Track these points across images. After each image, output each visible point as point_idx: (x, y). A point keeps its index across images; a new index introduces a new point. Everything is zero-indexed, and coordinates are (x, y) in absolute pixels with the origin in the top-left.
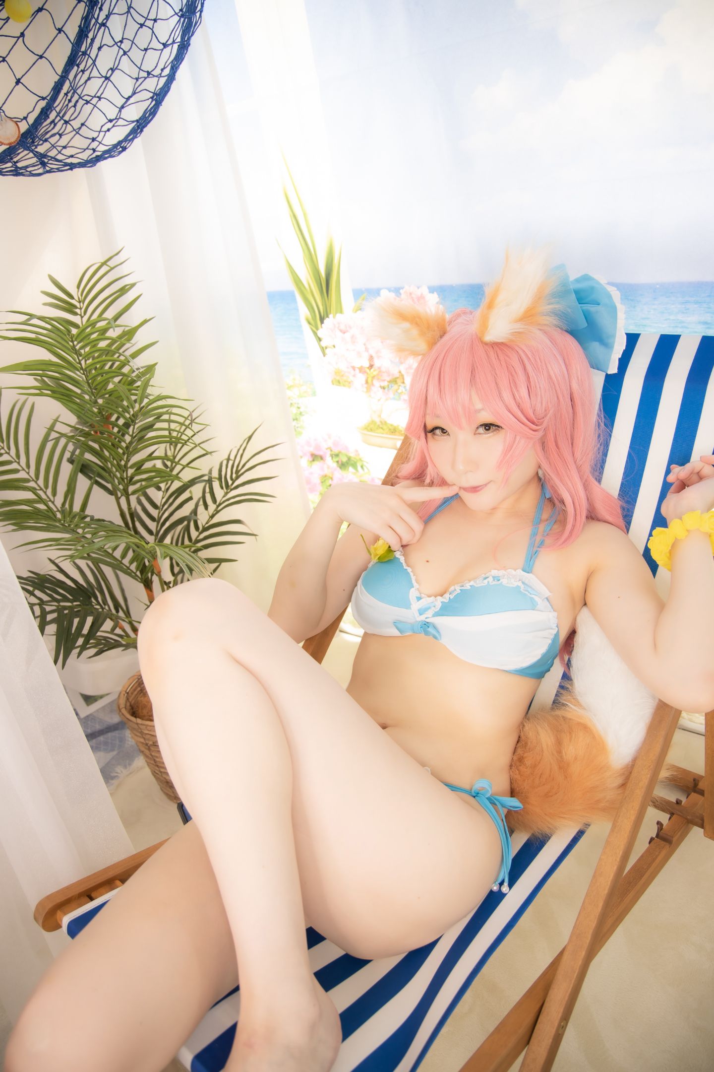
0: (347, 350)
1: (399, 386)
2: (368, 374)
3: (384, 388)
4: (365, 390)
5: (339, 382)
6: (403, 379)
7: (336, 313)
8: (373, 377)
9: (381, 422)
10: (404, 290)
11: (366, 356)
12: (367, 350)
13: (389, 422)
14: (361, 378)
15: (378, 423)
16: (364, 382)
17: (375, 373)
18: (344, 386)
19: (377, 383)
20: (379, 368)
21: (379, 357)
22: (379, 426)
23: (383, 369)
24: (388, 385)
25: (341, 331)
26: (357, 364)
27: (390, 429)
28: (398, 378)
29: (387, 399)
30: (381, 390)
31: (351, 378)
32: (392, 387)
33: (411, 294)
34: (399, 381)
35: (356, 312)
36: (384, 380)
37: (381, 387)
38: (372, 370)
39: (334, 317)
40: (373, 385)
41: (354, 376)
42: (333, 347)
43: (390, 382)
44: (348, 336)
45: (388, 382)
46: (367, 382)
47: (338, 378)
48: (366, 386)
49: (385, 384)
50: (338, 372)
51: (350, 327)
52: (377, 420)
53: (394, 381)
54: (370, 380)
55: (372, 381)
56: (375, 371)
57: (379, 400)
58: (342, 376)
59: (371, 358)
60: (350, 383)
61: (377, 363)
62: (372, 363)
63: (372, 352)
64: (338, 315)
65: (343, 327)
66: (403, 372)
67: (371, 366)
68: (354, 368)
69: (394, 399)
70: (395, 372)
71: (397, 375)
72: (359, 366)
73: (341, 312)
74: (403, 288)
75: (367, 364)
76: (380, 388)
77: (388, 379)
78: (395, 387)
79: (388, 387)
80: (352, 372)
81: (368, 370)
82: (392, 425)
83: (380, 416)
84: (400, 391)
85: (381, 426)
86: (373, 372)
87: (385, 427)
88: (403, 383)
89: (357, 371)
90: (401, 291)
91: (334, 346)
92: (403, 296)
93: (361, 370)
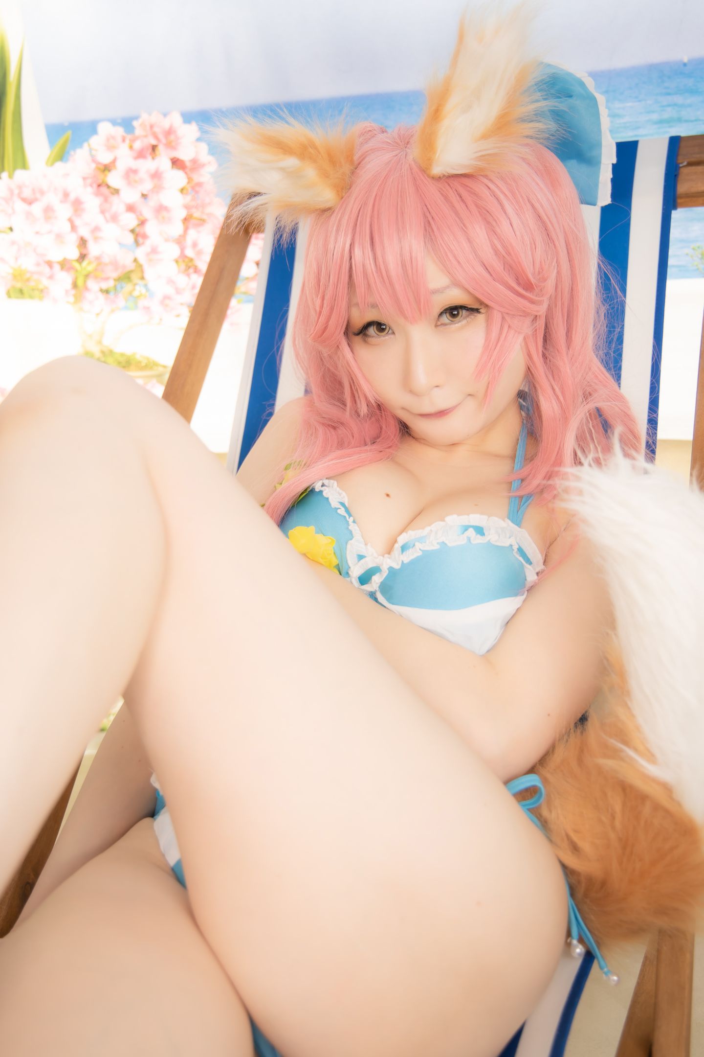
0: (37, 233)
1: (135, 284)
2: (76, 271)
3: (107, 292)
4: (72, 299)
5: (21, 291)
6: (142, 271)
7: (15, 169)
8: (87, 276)
9: (103, 352)
10: (140, 121)
11: (72, 240)
12: (74, 228)
13: (119, 349)
14: (65, 279)
15: (98, 354)
16: (69, 286)
17: (90, 268)
18: (31, 297)
19: (93, 285)
20: (98, 258)
21: (96, 239)
22: (98, 359)
23: (106, 259)
24: (115, 287)
25: (24, 200)
26: (56, 256)
27: (119, 363)
28: (131, 271)
29: (113, 311)
30: (101, 297)
31: (45, 282)
32: (122, 288)
33: (152, 127)
34: (135, 277)
35: (52, 164)
36: (107, 279)
37: (101, 290)
38: (85, 263)
39: (11, 176)
40: (86, 288)
41: (51, 277)
42: (9, 231)
43: (118, 279)
44: (37, 209)
45: (115, 280)
46: (75, 285)
47: (19, 285)
48: (73, 292)
49: (110, 284)
50: (19, 275)
51: (42, 193)
52: (96, 350)
53: (126, 277)
54: (80, 282)
55: (85, 282)
56: (90, 263)
57: (98, 314)
58: (28, 280)
59: (83, 242)
60: (42, 291)
61: (94, 249)
62: (84, 252)
63: (84, 232)
64: (19, 174)
65: (27, 193)
66: (142, 260)
67: (83, 257)
68: (50, 264)
69: (126, 308)
70: (127, 261)
71: (131, 266)
72: (60, 259)
73: (24, 166)
74: (137, 118)
75: (74, 254)
76: (100, 293)
77: (115, 275)
78: (128, 287)
79: (116, 290)
80: (47, 270)
81: (76, 265)
82: (122, 355)
83: (100, 342)
84: (136, 293)
85: (103, 359)
86: (87, 266)
87: (110, 360)
88: (143, 278)
89: (57, 267)
90: (135, 123)
91: (11, 229)
92: (138, 132)
93: (65, 265)
